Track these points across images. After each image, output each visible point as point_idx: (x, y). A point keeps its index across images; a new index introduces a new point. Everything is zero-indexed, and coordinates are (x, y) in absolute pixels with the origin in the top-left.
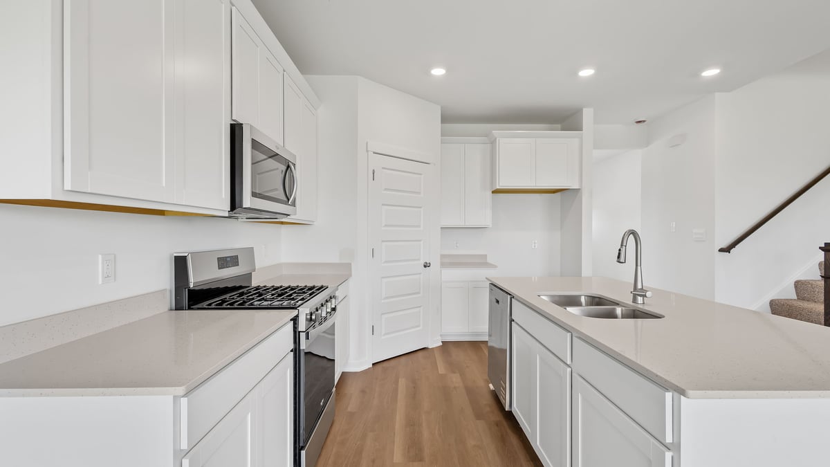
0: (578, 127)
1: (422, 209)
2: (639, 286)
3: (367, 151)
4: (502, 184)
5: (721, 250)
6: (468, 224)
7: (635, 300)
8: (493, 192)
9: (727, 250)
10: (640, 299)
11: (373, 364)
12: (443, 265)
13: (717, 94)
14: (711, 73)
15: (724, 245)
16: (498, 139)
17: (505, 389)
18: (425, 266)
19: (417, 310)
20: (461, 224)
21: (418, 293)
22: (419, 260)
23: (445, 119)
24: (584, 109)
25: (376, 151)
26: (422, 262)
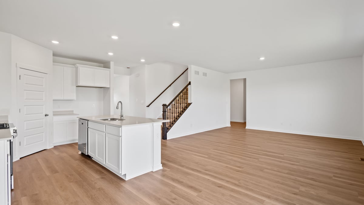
0: (109, 68)
1: (44, 92)
2: (122, 114)
3: (16, 67)
4: (80, 84)
5: (147, 106)
6: (65, 98)
7: (121, 118)
8: (76, 86)
9: (148, 106)
10: (122, 117)
11: (20, 158)
12: (54, 115)
13: (146, 65)
14: (143, 61)
15: (148, 105)
16: (79, 67)
17: (86, 149)
18: (46, 116)
19: (42, 134)
20: (62, 98)
21: (43, 127)
22: (42, 113)
23: (54, 55)
24: (111, 62)
25: (21, 67)
26: (44, 114)
